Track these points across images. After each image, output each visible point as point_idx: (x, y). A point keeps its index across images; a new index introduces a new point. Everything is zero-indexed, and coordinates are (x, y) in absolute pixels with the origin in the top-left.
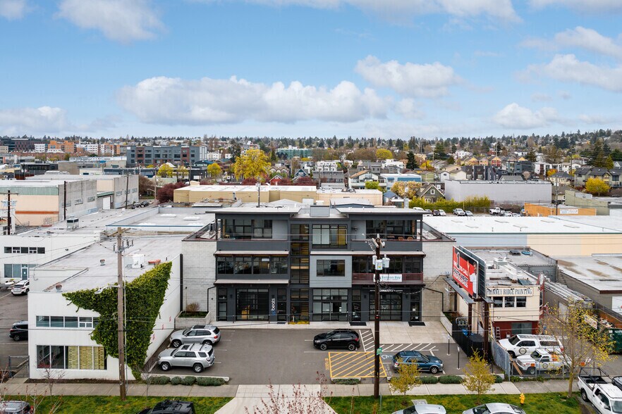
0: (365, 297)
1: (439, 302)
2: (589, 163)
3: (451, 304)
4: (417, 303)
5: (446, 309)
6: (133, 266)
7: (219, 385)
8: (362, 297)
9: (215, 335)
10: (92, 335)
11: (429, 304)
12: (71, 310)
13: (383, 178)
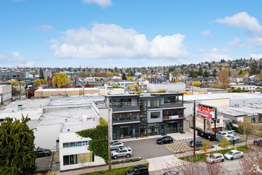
0: (166, 125)
1: (189, 124)
2: (190, 76)
3: (192, 125)
4: (182, 126)
5: (191, 127)
6: (83, 120)
7: (139, 160)
8: (165, 125)
9: (123, 144)
10: (88, 148)
11: (186, 125)
12: (79, 139)
13: (119, 84)
